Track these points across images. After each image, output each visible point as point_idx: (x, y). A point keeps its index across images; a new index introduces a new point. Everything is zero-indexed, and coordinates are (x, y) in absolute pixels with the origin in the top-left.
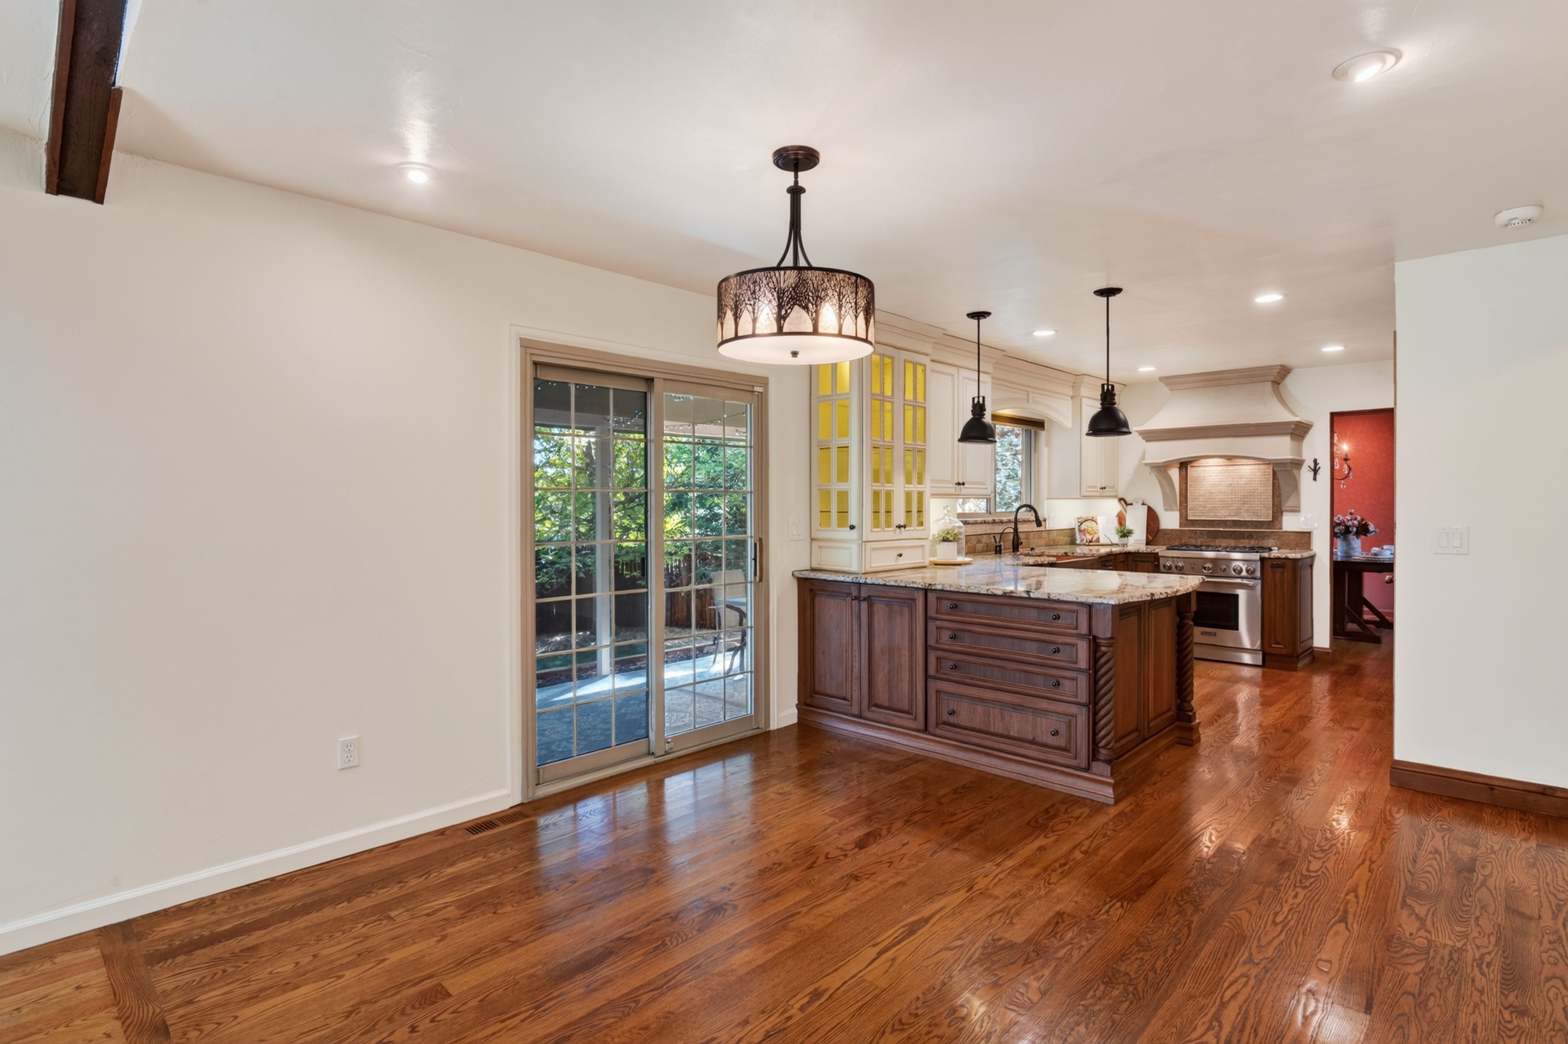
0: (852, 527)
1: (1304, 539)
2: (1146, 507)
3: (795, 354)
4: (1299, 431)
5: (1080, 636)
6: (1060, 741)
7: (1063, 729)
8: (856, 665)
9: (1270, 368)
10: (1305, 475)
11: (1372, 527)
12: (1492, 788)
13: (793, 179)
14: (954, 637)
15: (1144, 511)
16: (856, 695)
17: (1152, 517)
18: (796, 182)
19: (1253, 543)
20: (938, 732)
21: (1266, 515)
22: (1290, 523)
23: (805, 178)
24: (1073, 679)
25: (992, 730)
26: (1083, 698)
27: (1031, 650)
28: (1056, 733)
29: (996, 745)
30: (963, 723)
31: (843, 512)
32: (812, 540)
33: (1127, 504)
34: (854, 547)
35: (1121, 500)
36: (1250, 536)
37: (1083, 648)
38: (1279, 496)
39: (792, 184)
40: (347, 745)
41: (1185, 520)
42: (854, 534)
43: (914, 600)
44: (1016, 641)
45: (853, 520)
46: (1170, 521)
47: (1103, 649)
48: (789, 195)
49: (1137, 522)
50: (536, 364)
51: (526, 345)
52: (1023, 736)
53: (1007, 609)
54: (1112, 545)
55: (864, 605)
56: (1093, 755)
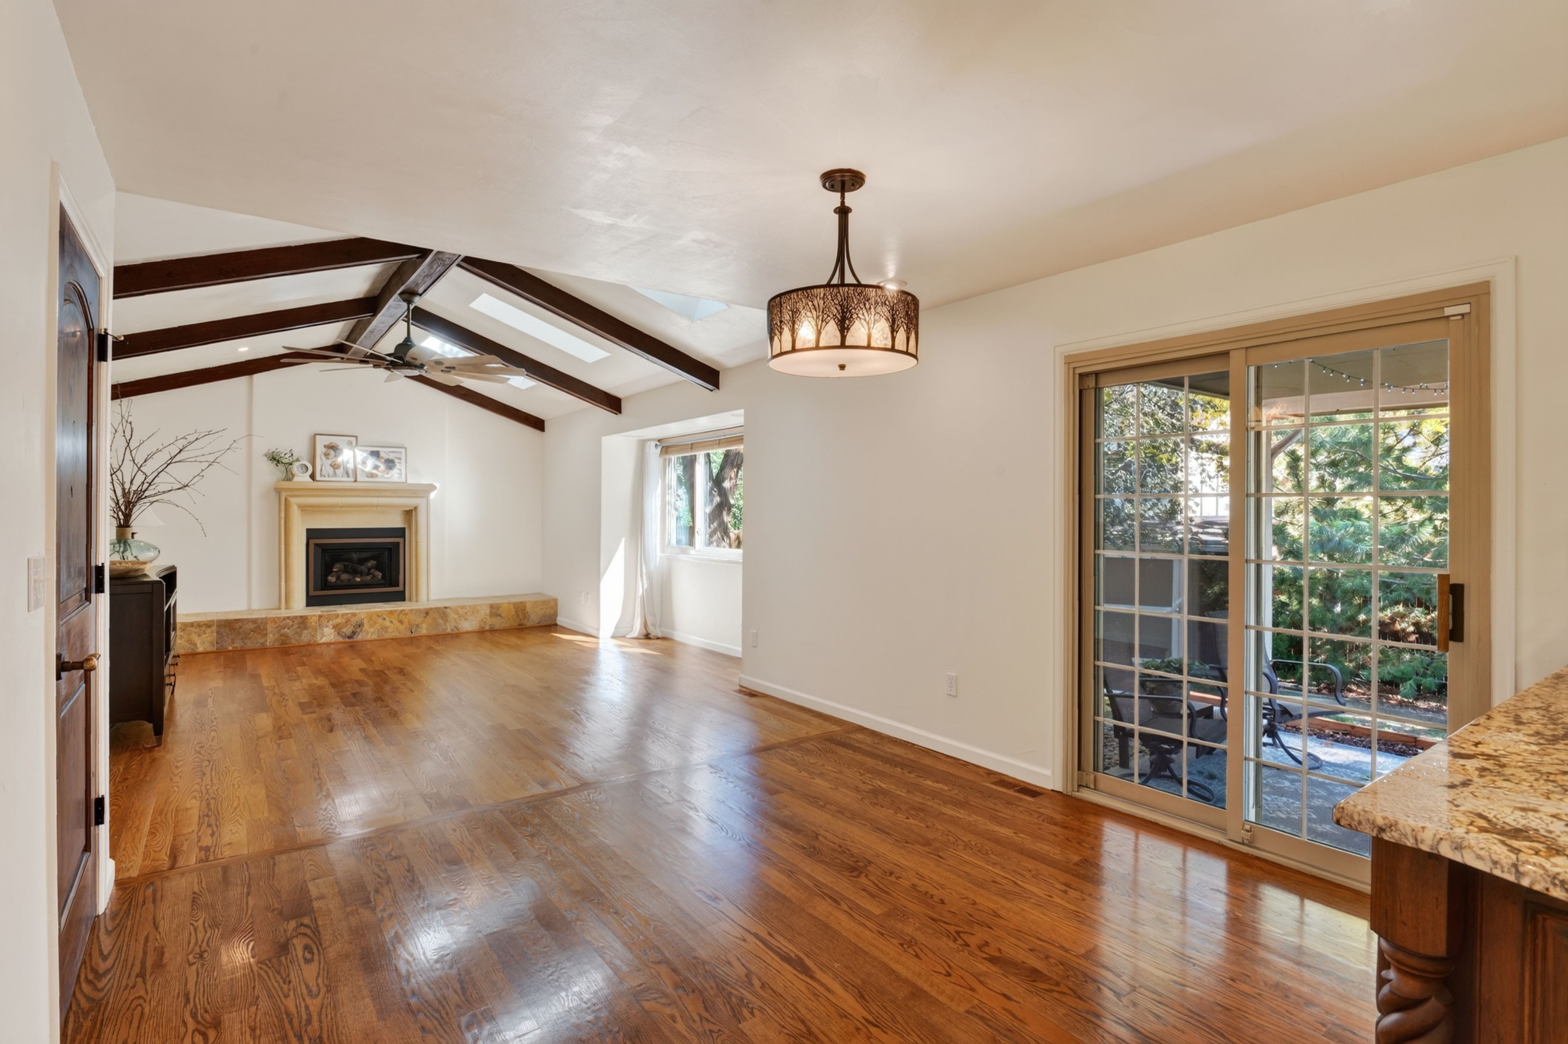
3: (842, 367)
13: (840, 200)
18: (843, 202)
23: (851, 198)
39: (839, 205)
48: (837, 216)
51: (1070, 361)
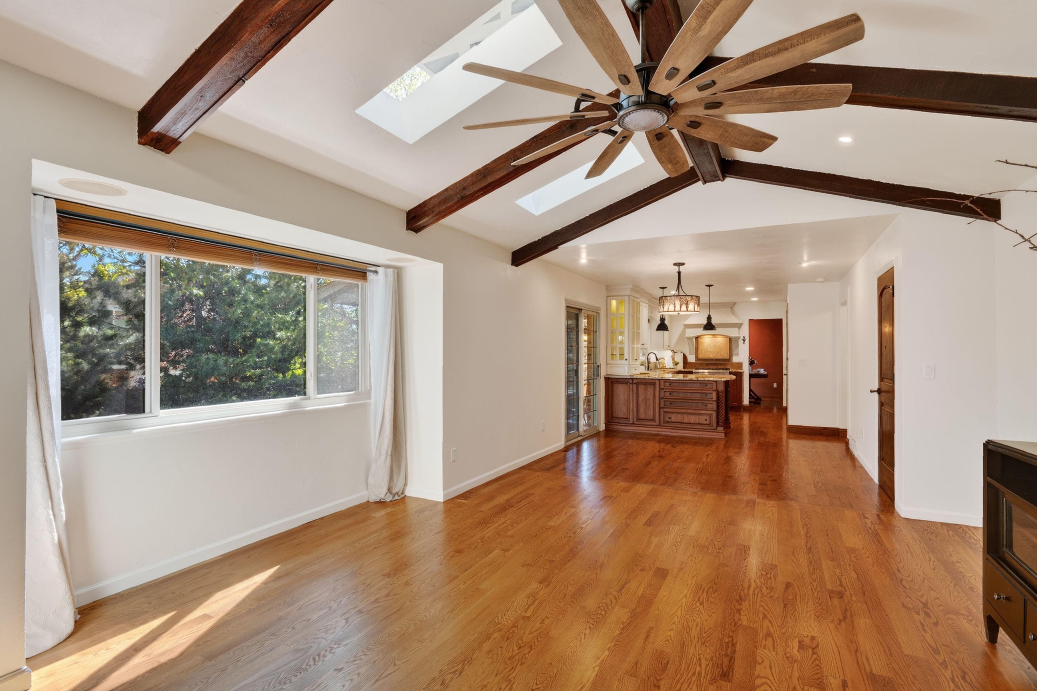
0: (626, 360)
1: (740, 365)
2: (682, 354)
4: (739, 326)
5: (713, 391)
6: (708, 422)
7: (708, 419)
8: (631, 405)
9: (730, 303)
10: (741, 342)
11: (756, 362)
12: (813, 429)
14: (670, 394)
15: (682, 355)
16: (631, 417)
17: (685, 357)
19: (722, 367)
20: (664, 425)
21: (727, 357)
22: (735, 360)
24: (711, 403)
25: (684, 422)
26: (715, 408)
27: (698, 396)
28: (706, 420)
29: (685, 426)
30: (674, 421)
31: (622, 355)
32: (607, 364)
33: (675, 352)
34: (626, 367)
35: (672, 350)
36: (721, 364)
37: (714, 394)
38: (732, 350)
40: (543, 423)
41: (697, 359)
42: (626, 362)
43: (655, 383)
44: (692, 394)
45: (626, 356)
46: (691, 359)
47: (720, 394)
49: (679, 358)
50: (567, 307)
51: (566, 300)
52: (696, 423)
53: (690, 384)
54: (671, 368)
55: (635, 386)
56: (718, 425)
